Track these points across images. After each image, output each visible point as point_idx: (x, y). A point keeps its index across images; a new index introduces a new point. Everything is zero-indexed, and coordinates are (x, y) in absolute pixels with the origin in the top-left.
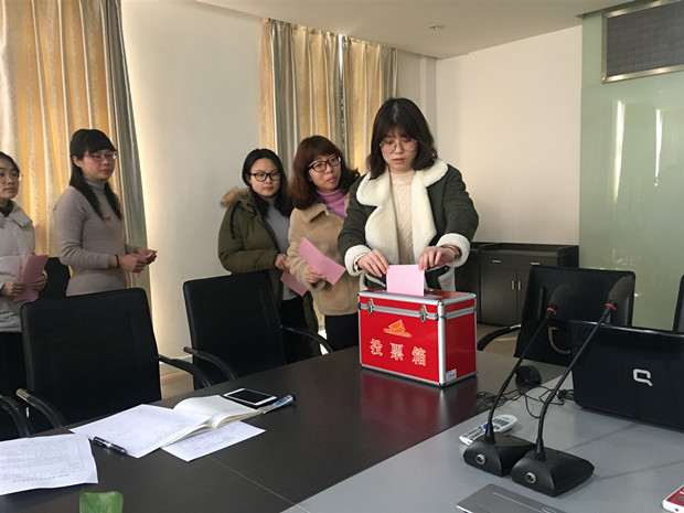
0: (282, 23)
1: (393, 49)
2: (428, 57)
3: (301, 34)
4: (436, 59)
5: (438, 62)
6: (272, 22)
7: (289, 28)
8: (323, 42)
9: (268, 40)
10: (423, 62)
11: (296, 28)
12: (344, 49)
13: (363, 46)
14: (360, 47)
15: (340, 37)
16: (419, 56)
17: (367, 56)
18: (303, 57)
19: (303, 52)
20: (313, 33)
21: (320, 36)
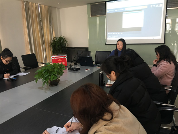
0: (26, 1)
1: (50, 6)
2: (58, 8)
3: (30, 3)
4: (59, 8)
5: (60, 9)
6: (24, 1)
7: (28, 2)
8: (35, 5)
9: (23, 5)
10: (57, 9)
11: (29, 2)
12: (40, 7)
13: (44, 6)
14: (43, 6)
15: (39, 4)
16: (56, 8)
17: (45, 8)
18: (31, 9)
19: (31, 7)
20: (33, 3)
21: (34, 4)
